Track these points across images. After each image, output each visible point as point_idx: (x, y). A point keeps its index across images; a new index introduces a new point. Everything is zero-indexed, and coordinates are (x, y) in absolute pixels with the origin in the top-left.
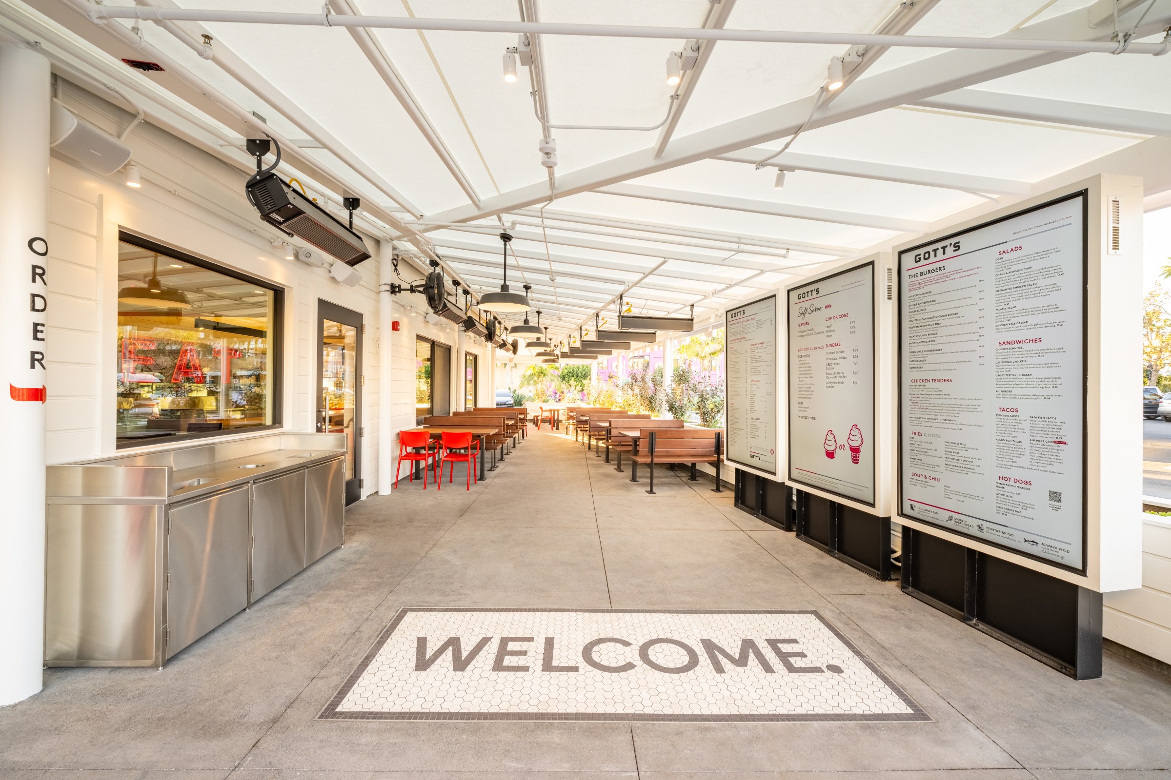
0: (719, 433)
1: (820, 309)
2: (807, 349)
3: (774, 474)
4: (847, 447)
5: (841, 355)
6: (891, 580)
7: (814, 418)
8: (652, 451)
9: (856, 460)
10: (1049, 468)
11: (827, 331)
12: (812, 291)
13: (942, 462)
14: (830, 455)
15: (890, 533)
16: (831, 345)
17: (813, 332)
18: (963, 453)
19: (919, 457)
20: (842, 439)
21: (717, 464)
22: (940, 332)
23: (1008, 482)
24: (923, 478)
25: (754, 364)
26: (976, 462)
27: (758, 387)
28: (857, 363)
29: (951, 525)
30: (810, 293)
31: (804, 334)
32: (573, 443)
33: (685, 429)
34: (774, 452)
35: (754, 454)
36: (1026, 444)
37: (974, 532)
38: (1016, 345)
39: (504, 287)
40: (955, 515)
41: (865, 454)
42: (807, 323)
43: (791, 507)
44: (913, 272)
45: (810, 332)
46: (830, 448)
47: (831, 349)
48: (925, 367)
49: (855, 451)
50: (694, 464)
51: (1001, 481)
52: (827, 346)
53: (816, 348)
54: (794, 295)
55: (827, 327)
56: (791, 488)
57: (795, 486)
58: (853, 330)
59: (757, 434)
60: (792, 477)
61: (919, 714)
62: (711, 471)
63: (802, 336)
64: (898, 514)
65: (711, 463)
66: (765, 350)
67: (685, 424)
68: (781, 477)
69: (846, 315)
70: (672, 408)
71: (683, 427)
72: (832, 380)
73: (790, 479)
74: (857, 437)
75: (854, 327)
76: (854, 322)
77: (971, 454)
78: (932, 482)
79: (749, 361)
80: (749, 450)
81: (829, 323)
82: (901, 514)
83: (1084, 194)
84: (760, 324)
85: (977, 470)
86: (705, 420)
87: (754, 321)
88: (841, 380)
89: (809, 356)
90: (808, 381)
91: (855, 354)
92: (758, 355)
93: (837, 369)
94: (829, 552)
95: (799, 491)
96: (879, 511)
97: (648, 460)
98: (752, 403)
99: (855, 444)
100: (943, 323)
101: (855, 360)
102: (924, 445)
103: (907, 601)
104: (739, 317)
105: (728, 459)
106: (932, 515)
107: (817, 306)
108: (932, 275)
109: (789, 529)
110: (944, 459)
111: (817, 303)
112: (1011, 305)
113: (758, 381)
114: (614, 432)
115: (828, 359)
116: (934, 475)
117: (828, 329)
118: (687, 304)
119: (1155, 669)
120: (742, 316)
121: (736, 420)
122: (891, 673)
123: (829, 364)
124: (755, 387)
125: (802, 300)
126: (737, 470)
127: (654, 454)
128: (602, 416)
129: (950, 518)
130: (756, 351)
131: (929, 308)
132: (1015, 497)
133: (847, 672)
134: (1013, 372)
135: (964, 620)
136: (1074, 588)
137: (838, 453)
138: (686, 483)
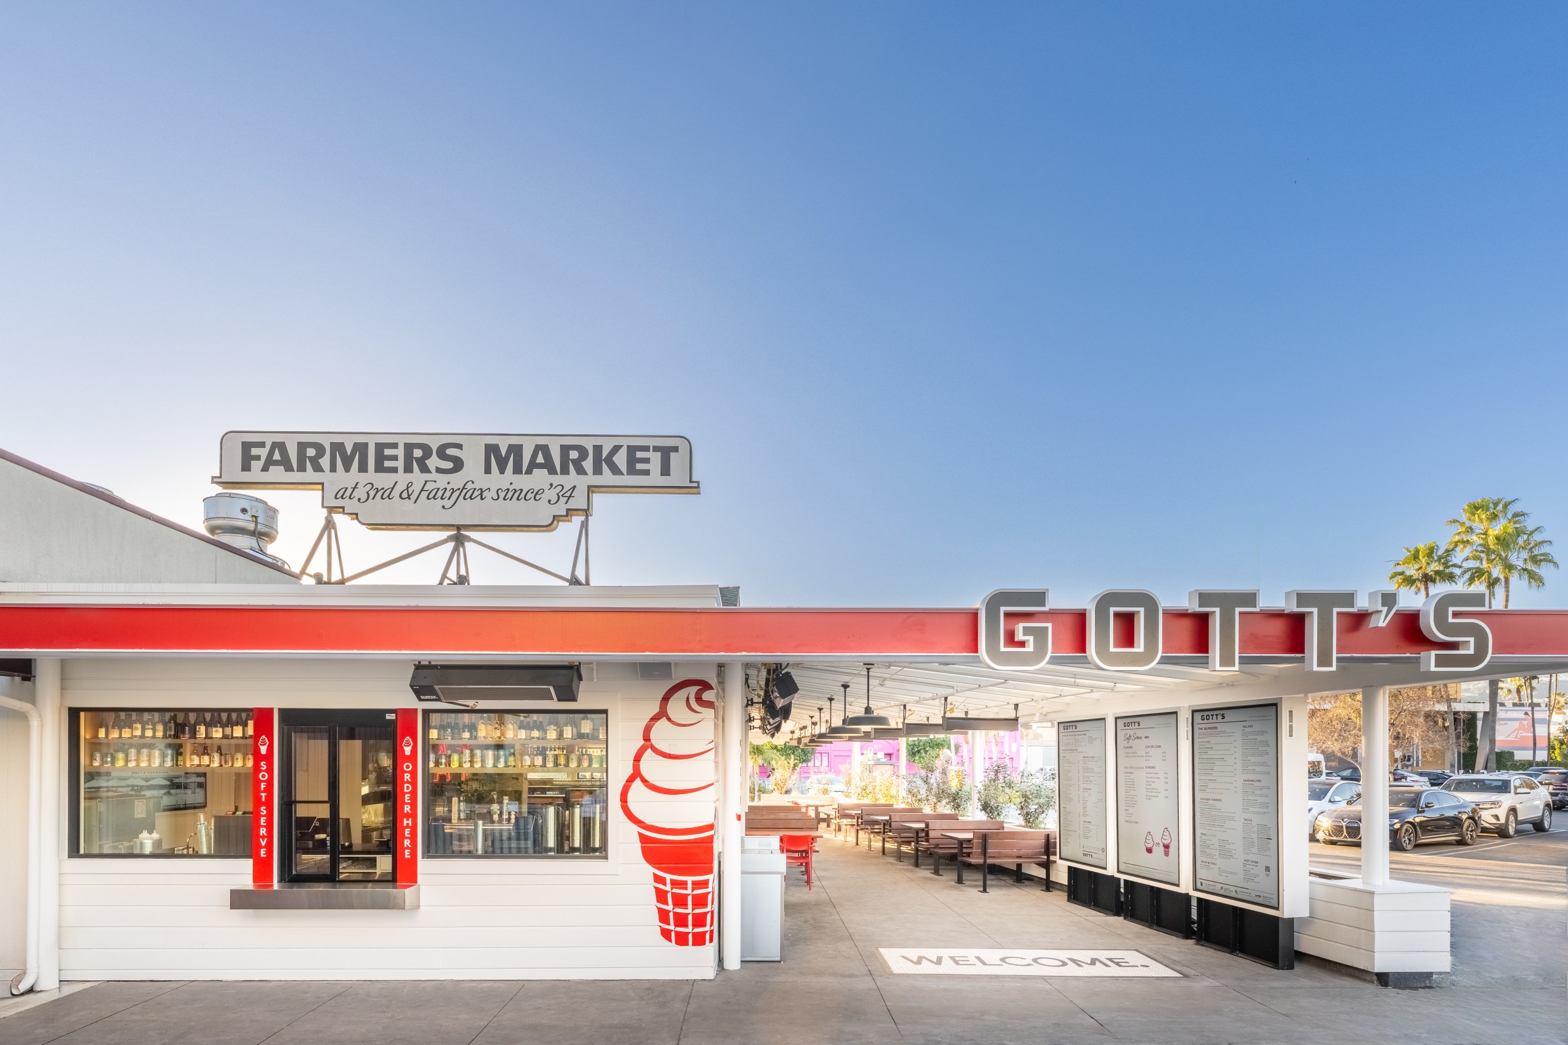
0: (1048, 835)
1: (1140, 738)
2: (1131, 768)
3: (1105, 869)
4: (1161, 845)
5: (1156, 776)
6: (1192, 939)
7: (1136, 822)
8: (984, 853)
9: (1167, 854)
10: (1265, 853)
11: (1146, 756)
12: (1134, 722)
13: (1217, 853)
14: (1149, 851)
15: (1191, 908)
16: (1149, 767)
17: (1136, 755)
18: (1227, 846)
19: (1205, 850)
20: (1157, 839)
21: (1047, 865)
22: (1216, 769)
23: (1248, 863)
24: (1207, 864)
25: (1086, 774)
26: (1234, 852)
27: (1090, 795)
28: (1167, 783)
29: (1222, 892)
30: (1133, 724)
31: (1129, 755)
32: (854, 847)
33: (1006, 830)
34: (1104, 850)
35: (1087, 853)
36: (1255, 840)
37: (1233, 895)
38: (1251, 783)
39: (868, 710)
40: (1225, 886)
41: (1172, 850)
42: (1131, 747)
43: (1120, 898)
44: (1201, 726)
45: (1133, 755)
46: (1149, 846)
47: (1149, 770)
48: (1208, 790)
49: (1166, 847)
50: (1019, 866)
51: (1245, 862)
52: (1146, 767)
53: (1138, 768)
54: (1121, 723)
55: (1146, 753)
56: (1119, 880)
57: (1123, 877)
58: (1164, 758)
59: (1089, 835)
60: (1120, 870)
61: (1185, 976)
62: (1041, 873)
63: (1128, 757)
64: (1194, 890)
65: (1040, 864)
66: (1095, 763)
67: (1005, 825)
68: (1111, 871)
69: (1159, 747)
70: (986, 807)
71: (1003, 828)
72: (1150, 794)
73: (1119, 871)
74: (1168, 837)
75: (1165, 756)
76: (1165, 752)
77: (1231, 847)
78: (1212, 866)
79: (1081, 771)
80: (1082, 849)
81: (1147, 750)
82: (1196, 889)
83: (1275, 705)
84: (1091, 740)
85: (1234, 856)
86: (1027, 821)
87: (1085, 736)
88: (1156, 794)
89: (1132, 773)
90: (1132, 793)
91: (1166, 776)
92: (1090, 767)
93: (1154, 786)
94: (1150, 927)
95: (1126, 881)
96: (1182, 890)
97: (981, 861)
98: (1085, 808)
99: (1166, 842)
100: (1217, 763)
101: (1166, 781)
102: (1208, 842)
103: (1199, 949)
104: (1071, 730)
105: (1061, 858)
106: (1212, 887)
107: (1138, 735)
108: (1211, 731)
109: (1117, 914)
110: (1218, 850)
111: (1139, 733)
112: (1248, 759)
113: (1090, 789)
114: (932, 834)
115: (1147, 778)
116: (1213, 861)
117: (1147, 755)
118: (1010, 702)
119: (1327, 967)
120: (1074, 730)
121: (1070, 823)
122: (1173, 966)
123: (1147, 782)
124: (1087, 794)
125: (1127, 728)
126: (1070, 868)
127: (988, 855)
128: (904, 815)
129: (1222, 888)
130: (1088, 763)
131: (1210, 752)
132: (1252, 871)
133: (1151, 967)
134: (1250, 798)
135: (1231, 953)
136: (1276, 919)
137: (1155, 849)
138: (1014, 885)
